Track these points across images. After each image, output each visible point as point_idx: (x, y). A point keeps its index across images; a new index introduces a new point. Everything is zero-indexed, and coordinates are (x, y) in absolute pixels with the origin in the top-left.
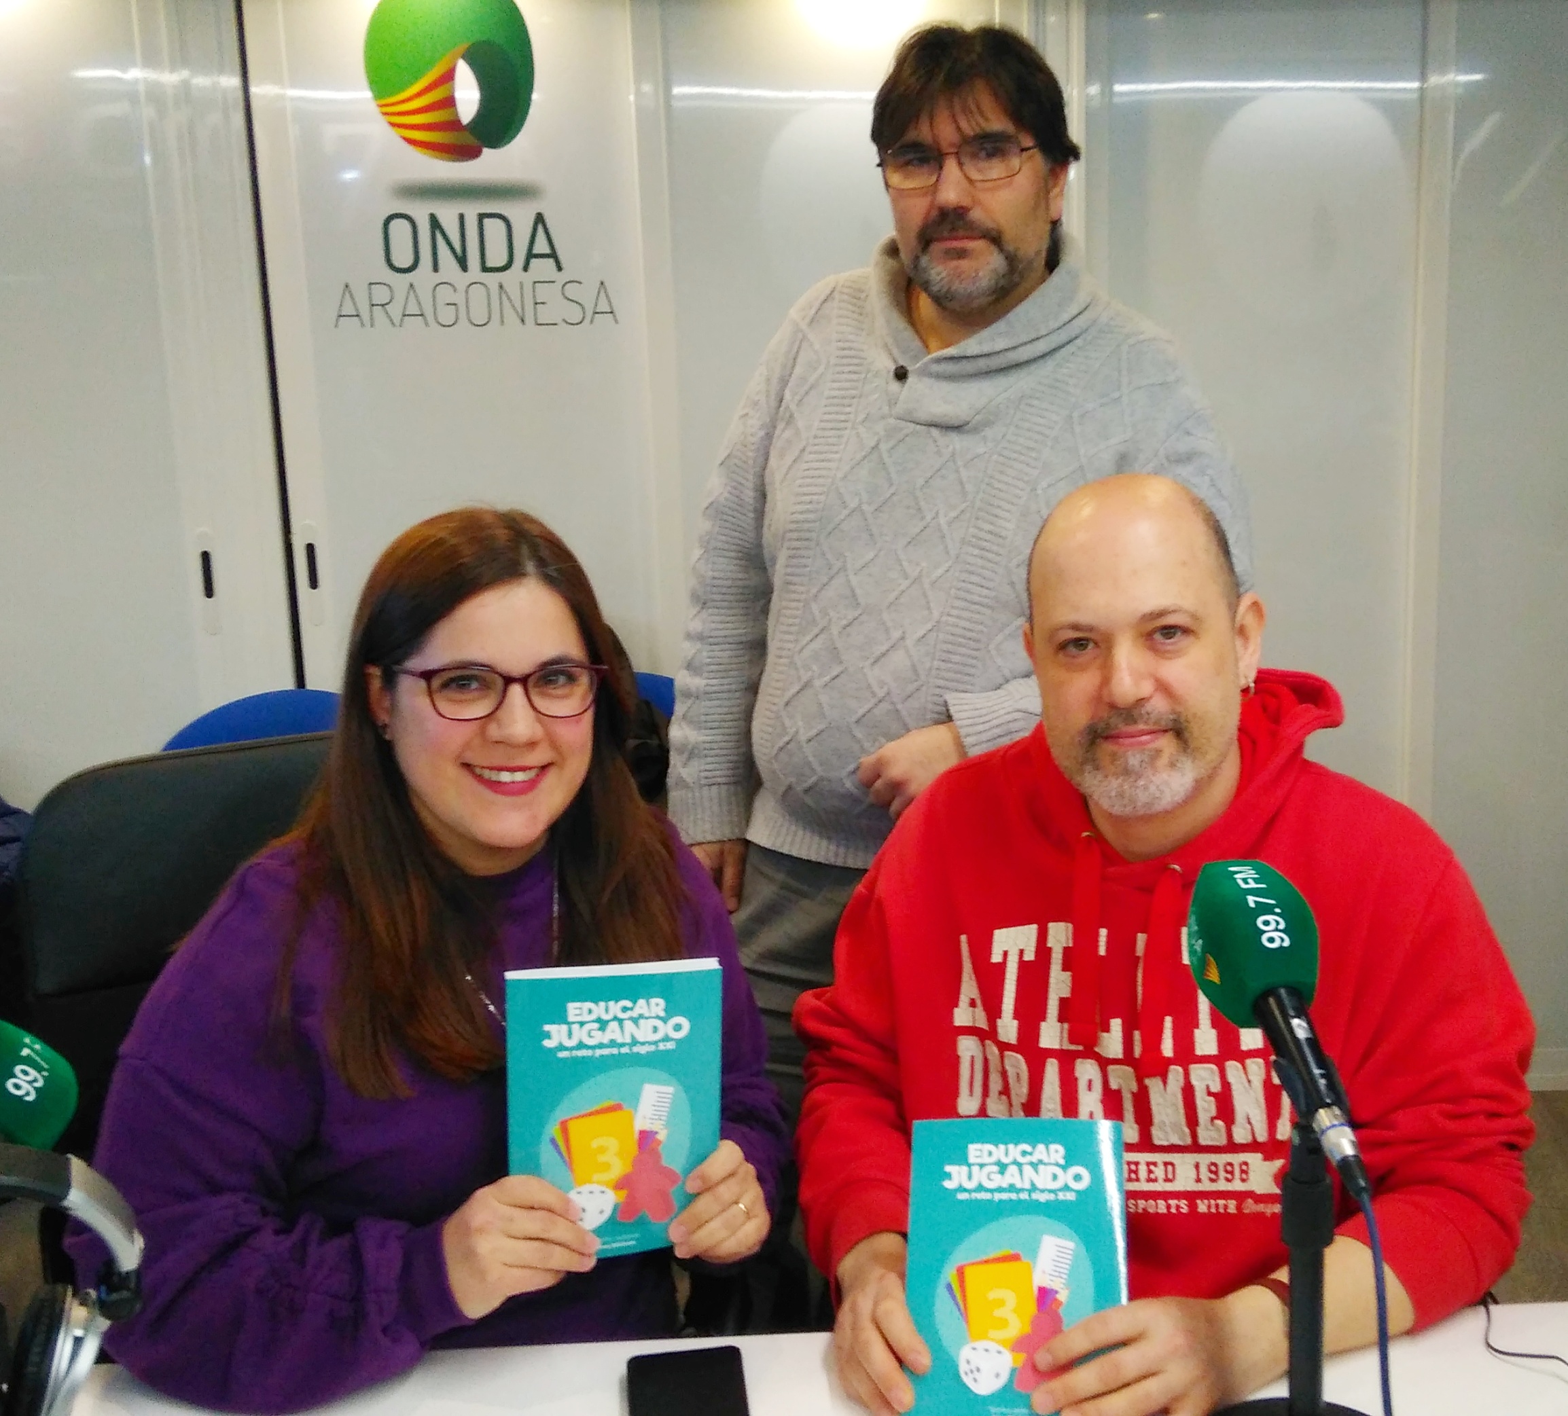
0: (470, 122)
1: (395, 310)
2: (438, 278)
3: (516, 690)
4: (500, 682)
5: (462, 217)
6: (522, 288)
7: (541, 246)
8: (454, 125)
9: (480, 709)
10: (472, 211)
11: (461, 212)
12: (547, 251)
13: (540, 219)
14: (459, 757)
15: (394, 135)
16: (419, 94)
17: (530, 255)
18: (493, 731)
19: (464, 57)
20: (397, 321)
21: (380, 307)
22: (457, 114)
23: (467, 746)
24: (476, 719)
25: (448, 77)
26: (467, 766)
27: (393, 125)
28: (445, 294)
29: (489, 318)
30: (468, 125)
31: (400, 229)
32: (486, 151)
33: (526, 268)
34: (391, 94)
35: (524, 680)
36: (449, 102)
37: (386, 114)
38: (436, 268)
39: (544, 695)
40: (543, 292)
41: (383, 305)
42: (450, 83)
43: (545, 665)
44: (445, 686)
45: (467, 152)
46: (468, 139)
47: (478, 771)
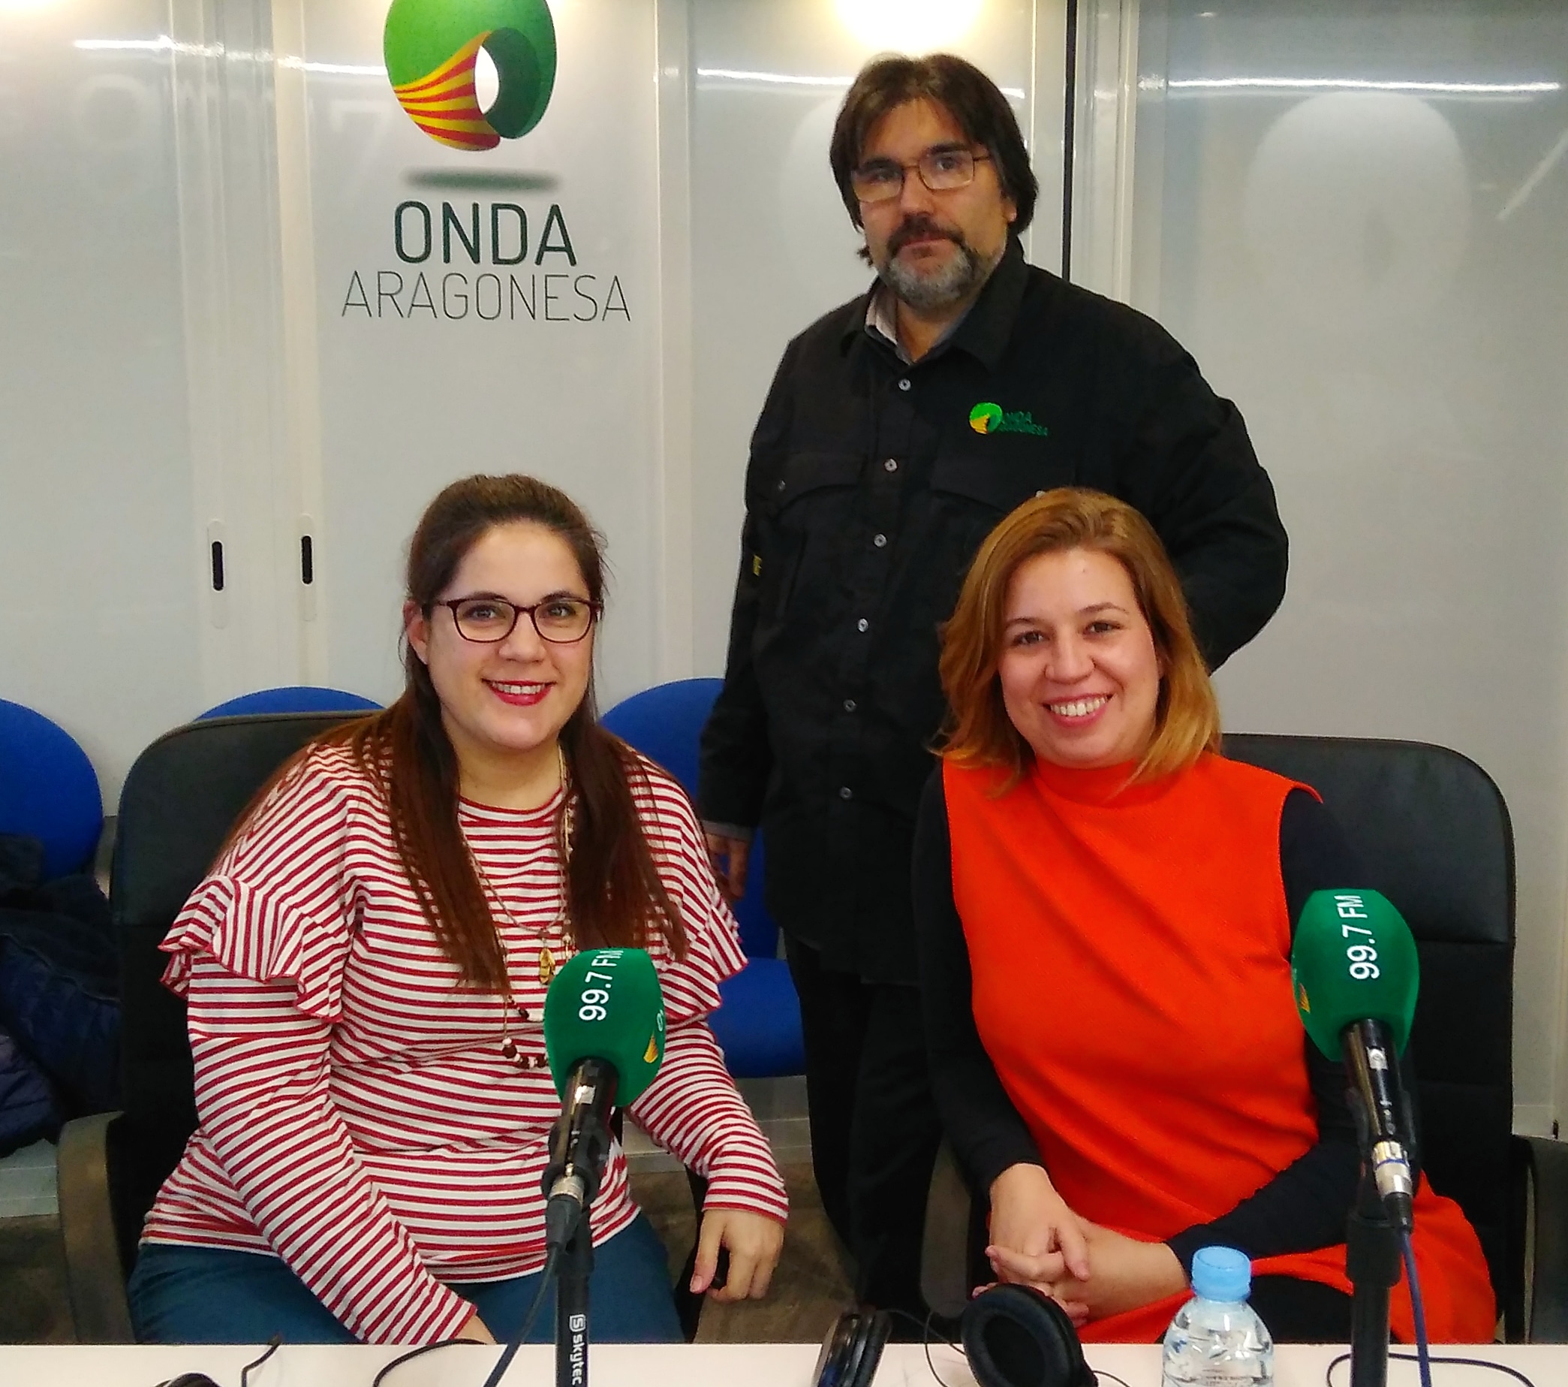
0: (490, 110)
1: (404, 300)
2: (449, 268)
5: (476, 206)
6: (534, 280)
7: (556, 239)
8: (474, 113)
10: (486, 202)
11: (477, 202)
12: (564, 245)
13: (555, 211)
15: (410, 121)
16: (438, 82)
17: (544, 248)
19: (483, 46)
20: (404, 310)
21: (389, 297)
22: (477, 102)
25: (470, 63)
27: (407, 111)
28: (455, 285)
29: (500, 312)
30: (487, 113)
31: (413, 219)
33: (539, 262)
34: (411, 81)
36: (470, 90)
37: (403, 100)
38: (447, 260)
40: (555, 286)
41: (391, 295)
42: (470, 71)
45: (484, 142)
46: (489, 129)
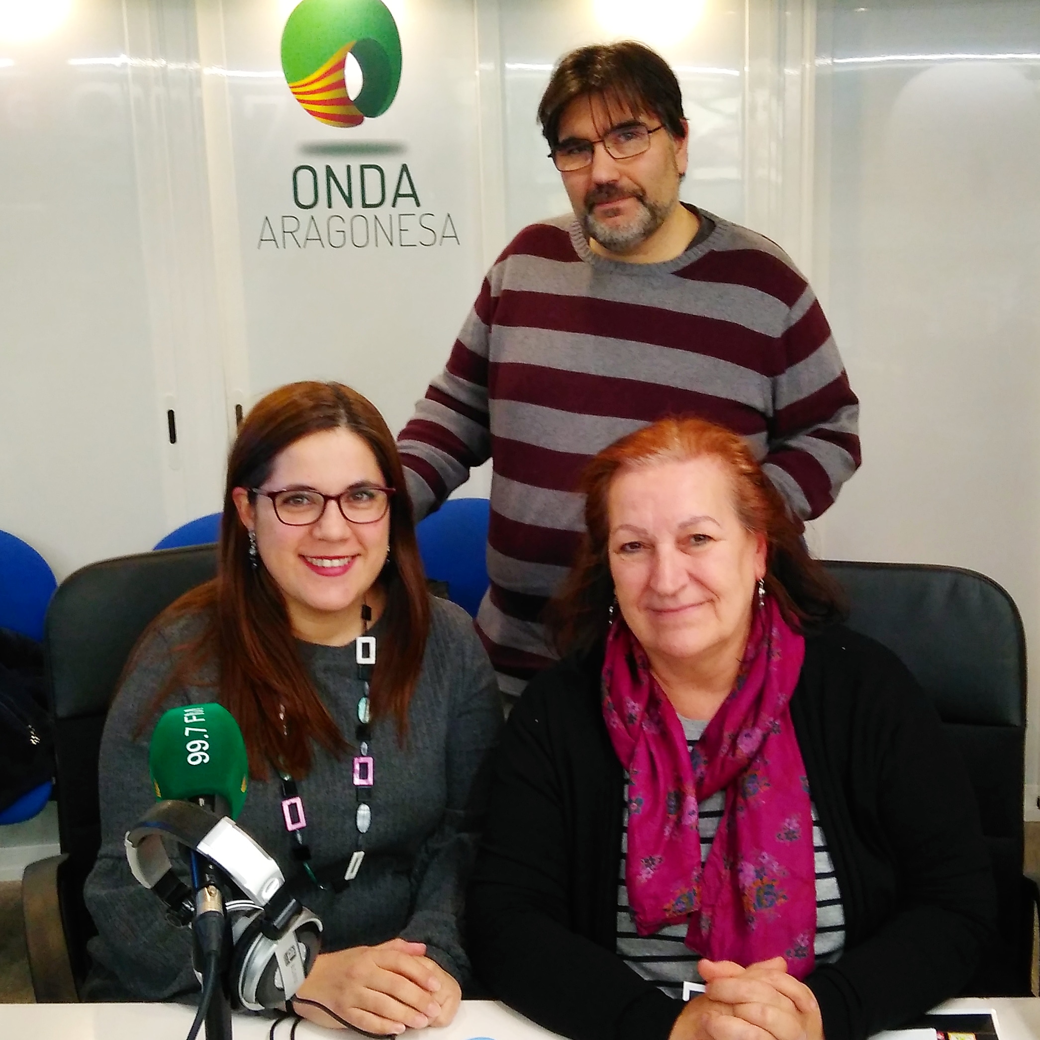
0: (356, 98)
1: (301, 236)
2: (331, 212)
3: (333, 504)
4: (322, 499)
5: (349, 167)
6: (391, 218)
7: (405, 189)
8: (344, 101)
9: (309, 517)
10: (355, 164)
11: (349, 164)
12: (410, 192)
13: (405, 168)
14: (296, 549)
15: (301, 108)
16: (317, 79)
17: (398, 195)
18: (318, 533)
19: (351, 53)
20: (301, 243)
21: (290, 234)
22: (347, 93)
23: (301, 542)
24: (305, 525)
25: (341, 65)
26: (302, 557)
27: (300, 101)
28: (336, 224)
29: (368, 242)
30: (355, 100)
31: (305, 177)
32: (366, 118)
33: (394, 206)
34: (300, 79)
35: (337, 499)
36: (342, 84)
37: (295, 93)
38: (330, 206)
39: (352, 507)
40: (406, 222)
41: (291, 233)
42: (341, 71)
43: (352, 487)
44: (286, 501)
45: (354, 121)
46: (354, 111)
47: (309, 560)
